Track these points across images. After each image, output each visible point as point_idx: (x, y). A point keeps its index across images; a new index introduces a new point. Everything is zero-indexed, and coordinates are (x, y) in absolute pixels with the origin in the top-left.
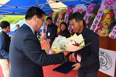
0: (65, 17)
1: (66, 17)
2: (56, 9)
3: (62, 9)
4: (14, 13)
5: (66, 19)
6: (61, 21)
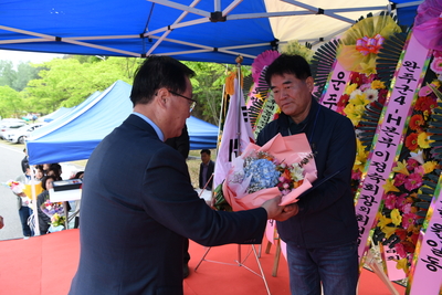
0: (400, 62)
1: (407, 64)
2: (331, 13)
3: (365, 14)
4: (58, 39)
5: (409, 77)
6: (359, 91)
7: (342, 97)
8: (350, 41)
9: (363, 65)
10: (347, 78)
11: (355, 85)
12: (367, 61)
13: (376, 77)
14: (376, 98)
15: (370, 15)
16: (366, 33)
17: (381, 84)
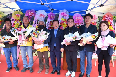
6: (17, 23)
7: (14, 23)
8: (15, 14)
9: (17, 18)
10: (14, 20)
11: (16, 22)
12: (18, 18)
13: (20, 21)
14: (20, 24)
15: (18, 10)
16: (17, 13)
17: (21, 22)
